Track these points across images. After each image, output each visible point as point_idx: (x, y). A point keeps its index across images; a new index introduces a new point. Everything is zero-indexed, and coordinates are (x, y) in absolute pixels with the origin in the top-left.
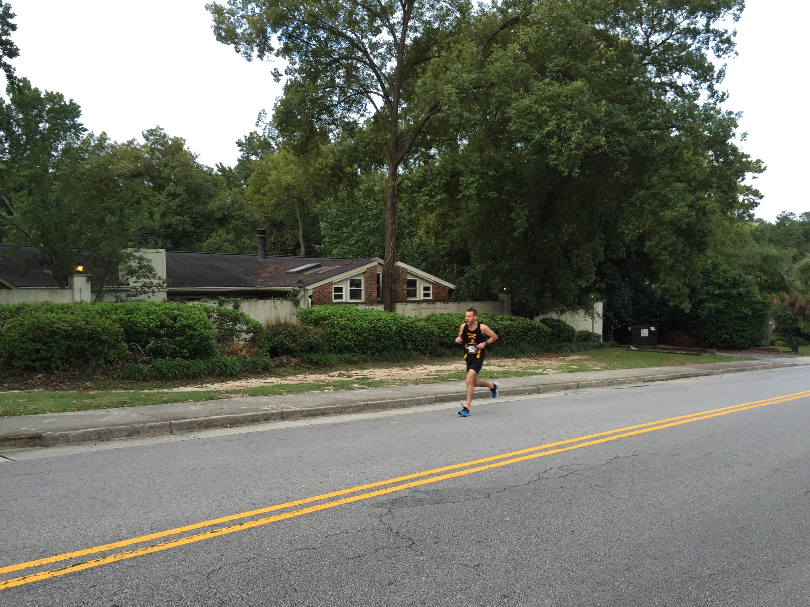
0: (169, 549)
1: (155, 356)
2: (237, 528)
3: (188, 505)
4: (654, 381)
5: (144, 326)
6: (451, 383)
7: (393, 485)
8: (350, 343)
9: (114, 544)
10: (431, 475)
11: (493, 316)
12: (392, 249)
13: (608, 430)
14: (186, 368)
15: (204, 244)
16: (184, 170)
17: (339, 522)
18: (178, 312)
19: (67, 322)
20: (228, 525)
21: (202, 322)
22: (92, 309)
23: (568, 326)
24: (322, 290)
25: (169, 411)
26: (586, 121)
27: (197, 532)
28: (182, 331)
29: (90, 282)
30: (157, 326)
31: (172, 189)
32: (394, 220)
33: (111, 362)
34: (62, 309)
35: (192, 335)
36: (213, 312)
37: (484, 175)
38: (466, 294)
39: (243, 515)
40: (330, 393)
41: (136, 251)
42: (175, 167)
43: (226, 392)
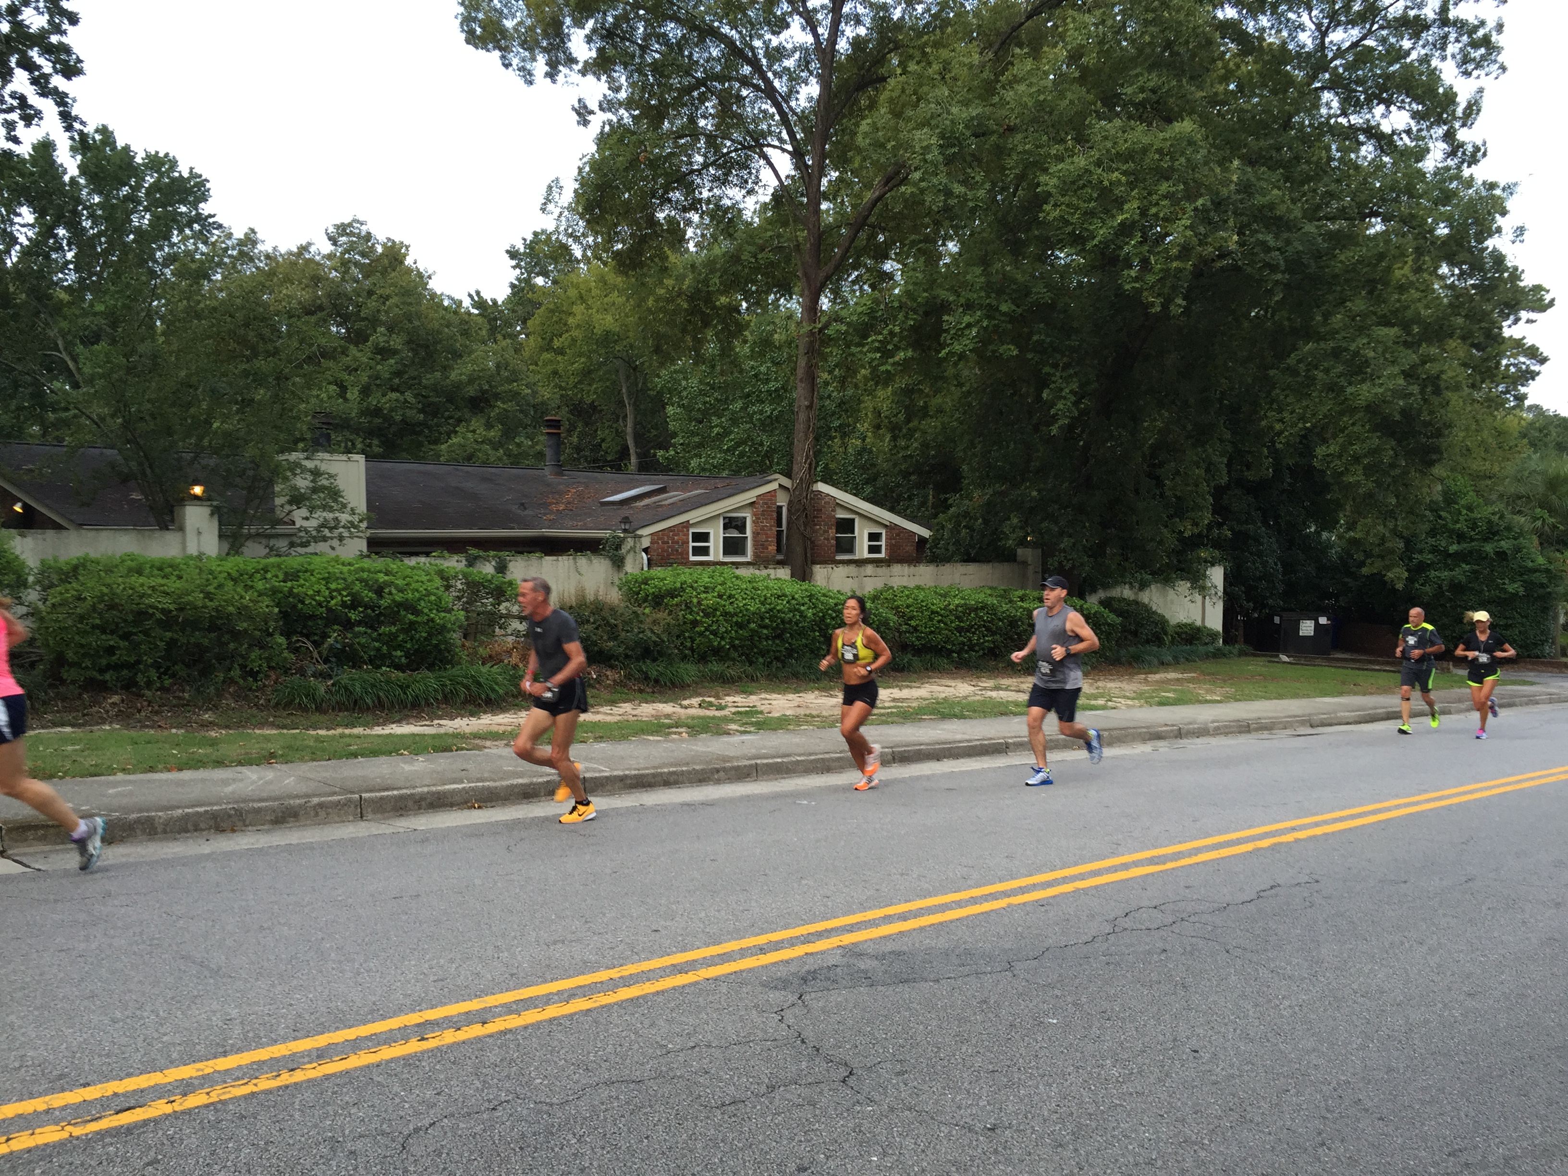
0: (327, 1077)
1: (340, 664)
2: (476, 1031)
3: (378, 975)
4: (1330, 725)
5: (320, 604)
6: (923, 724)
7: (807, 939)
8: (723, 643)
9: (211, 1063)
10: (888, 919)
11: (1005, 591)
12: (807, 457)
13: (1250, 827)
14: (401, 687)
15: (443, 447)
16: (404, 303)
17: (691, 1020)
18: (386, 578)
19: (168, 594)
20: (455, 1023)
21: (433, 598)
22: (219, 569)
23: (1155, 613)
24: (668, 537)
25: (360, 773)
26: (1200, 202)
27: (388, 1038)
28: (392, 614)
29: (216, 517)
30: (344, 604)
31: (381, 339)
32: (812, 403)
33: (254, 674)
34: (160, 569)
35: (412, 623)
36: (455, 577)
37: (991, 311)
38: (951, 548)
39: (491, 1001)
40: (682, 740)
41: (307, 458)
42: (388, 298)
43: (476, 736)
